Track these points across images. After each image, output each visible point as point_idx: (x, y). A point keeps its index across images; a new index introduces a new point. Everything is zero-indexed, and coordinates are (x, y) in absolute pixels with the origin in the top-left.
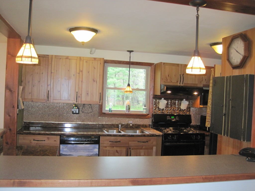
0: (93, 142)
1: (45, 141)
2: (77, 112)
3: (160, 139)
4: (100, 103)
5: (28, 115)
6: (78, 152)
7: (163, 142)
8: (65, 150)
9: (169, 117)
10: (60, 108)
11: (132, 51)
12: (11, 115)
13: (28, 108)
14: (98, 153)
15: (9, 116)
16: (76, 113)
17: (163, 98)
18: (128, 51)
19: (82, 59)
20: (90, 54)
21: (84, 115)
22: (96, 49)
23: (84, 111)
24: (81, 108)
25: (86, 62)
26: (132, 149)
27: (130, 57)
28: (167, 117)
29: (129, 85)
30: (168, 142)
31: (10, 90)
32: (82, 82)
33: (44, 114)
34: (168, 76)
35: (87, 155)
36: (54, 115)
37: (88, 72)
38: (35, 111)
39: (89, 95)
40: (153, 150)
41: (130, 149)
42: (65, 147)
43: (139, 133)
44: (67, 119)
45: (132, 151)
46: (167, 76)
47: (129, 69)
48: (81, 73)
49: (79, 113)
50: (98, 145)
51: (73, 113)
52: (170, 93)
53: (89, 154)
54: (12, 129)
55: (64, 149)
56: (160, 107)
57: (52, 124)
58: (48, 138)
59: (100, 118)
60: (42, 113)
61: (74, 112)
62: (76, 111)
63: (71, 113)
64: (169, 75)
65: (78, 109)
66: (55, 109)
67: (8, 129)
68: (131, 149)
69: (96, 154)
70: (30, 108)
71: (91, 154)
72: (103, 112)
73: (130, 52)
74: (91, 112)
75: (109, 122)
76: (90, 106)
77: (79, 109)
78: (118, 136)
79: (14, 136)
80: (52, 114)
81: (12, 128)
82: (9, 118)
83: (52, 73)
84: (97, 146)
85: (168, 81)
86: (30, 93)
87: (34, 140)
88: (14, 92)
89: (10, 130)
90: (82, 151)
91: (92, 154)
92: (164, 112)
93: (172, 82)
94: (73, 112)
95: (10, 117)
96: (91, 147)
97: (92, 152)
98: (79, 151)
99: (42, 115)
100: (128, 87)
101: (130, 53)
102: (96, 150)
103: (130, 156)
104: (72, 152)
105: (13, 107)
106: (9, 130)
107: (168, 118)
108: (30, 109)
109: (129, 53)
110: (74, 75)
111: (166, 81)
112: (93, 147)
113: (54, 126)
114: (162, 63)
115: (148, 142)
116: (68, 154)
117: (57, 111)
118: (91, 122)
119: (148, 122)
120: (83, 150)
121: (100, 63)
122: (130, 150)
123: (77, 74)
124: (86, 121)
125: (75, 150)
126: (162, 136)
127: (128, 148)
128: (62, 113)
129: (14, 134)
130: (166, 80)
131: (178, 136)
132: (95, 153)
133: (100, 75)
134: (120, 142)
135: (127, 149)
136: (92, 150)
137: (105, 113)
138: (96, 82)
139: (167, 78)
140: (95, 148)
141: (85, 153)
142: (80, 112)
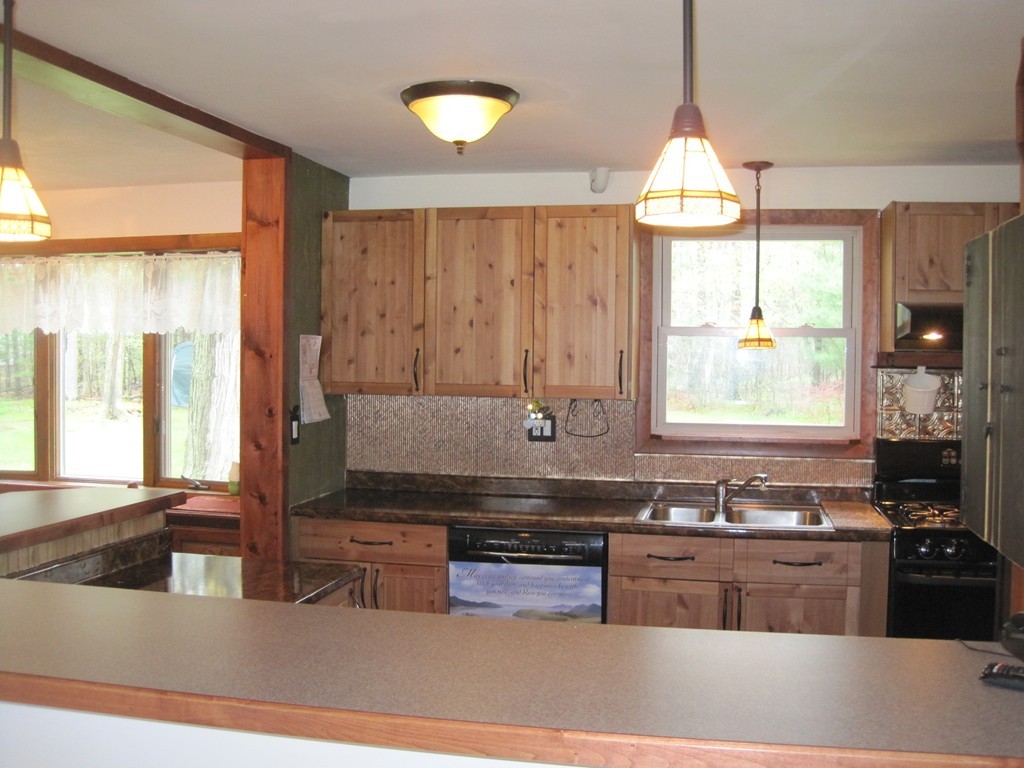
0: (580, 557)
1: (391, 543)
2: (547, 432)
3: (883, 552)
4: (621, 393)
5: (363, 447)
6: (517, 593)
7: (896, 568)
8: (467, 583)
9: (953, 454)
10: (478, 417)
11: (767, 165)
12: (263, 442)
13: (362, 418)
14: (599, 603)
15: (258, 447)
16: (542, 438)
17: (922, 365)
18: (748, 165)
19: (544, 214)
20: (592, 193)
21: (575, 446)
22: (610, 171)
23: (575, 430)
24: (560, 415)
25: (560, 225)
26: (748, 594)
27: (758, 191)
28: (945, 453)
29: (757, 314)
30: (919, 569)
31: (260, 353)
32: (544, 308)
33: (421, 442)
34: (931, 262)
35: (555, 607)
36: (457, 445)
37: (570, 267)
38: (386, 431)
39: (577, 360)
40: (844, 605)
41: (740, 590)
42: (466, 572)
43: (805, 524)
44: (506, 460)
45: (749, 605)
46: (926, 263)
47: (755, 242)
48: (538, 272)
49: (552, 438)
50: (600, 569)
51: (532, 438)
52: (939, 340)
53: (563, 606)
54: (267, 495)
55: (465, 579)
56: (909, 410)
57: (450, 482)
58: (404, 534)
59: (642, 459)
60: (414, 439)
61: (534, 434)
62: (542, 428)
63: (524, 437)
64: (936, 259)
65: (549, 422)
66: (462, 422)
67: (255, 494)
68: (743, 593)
69: (594, 606)
70: (367, 418)
71: (570, 607)
72: (655, 431)
73: (759, 167)
74: (604, 431)
75: (679, 474)
76: (599, 408)
77: (553, 419)
78: (684, 535)
79: (277, 524)
80: (450, 440)
81: (266, 491)
82: (256, 453)
83: (429, 278)
84: (596, 573)
85: (931, 288)
86: (350, 362)
87: (352, 541)
88: (271, 356)
89: (262, 499)
90: (536, 591)
91: (577, 607)
92: (934, 430)
93: (948, 289)
94: (530, 431)
95: (258, 452)
96: (571, 577)
97: (576, 596)
98: (522, 589)
99: (412, 447)
100: (755, 321)
101: (758, 173)
102: (594, 591)
103: (739, 630)
104: (494, 592)
105: (271, 413)
106: (258, 501)
107: (950, 457)
108: (369, 422)
109: (755, 172)
110: (512, 283)
111: (919, 287)
112: (578, 576)
113: (458, 489)
114: (895, 204)
115: (820, 564)
116: (478, 602)
117: (469, 428)
118: (606, 473)
119: (858, 474)
120: (537, 587)
121: (618, 228)
122: (740, 596)
123: (525, 277)
124: (585, 469)
125: (508, 585)
126: (889, 537)
127: (728, 586)
128: (488, 436)
129: (276, 514)
130: (921, 280)
131: (967, 542)
132: (588, 604)
133: (617, 276)
134: (693, 559)
135: (726, 591)
136: (575, 590)
137: (659, 437)
138: (604, 306)
139: (923, 275)
140: (587, 581)
141: (545, 603)
142: (559, 433)
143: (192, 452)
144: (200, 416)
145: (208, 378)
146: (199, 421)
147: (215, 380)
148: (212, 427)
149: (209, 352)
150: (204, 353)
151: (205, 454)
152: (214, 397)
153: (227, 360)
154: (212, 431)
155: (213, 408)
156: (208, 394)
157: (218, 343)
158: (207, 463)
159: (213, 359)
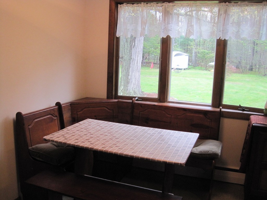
143: (123, 81)
144: (126, 71)
145: (129, 59)
146: (126, 72)
147: (131, 60)
148: (130, 74)
149: (130, 51)
150: (128, 51)
151: (128, 82)
152: (131, 65)
153: (135, 54)
154: (130, 76)
155: (131, 69)
156: (129, 64)
157: (133, 48)
158: (128, 85)
159: (131, 54)
